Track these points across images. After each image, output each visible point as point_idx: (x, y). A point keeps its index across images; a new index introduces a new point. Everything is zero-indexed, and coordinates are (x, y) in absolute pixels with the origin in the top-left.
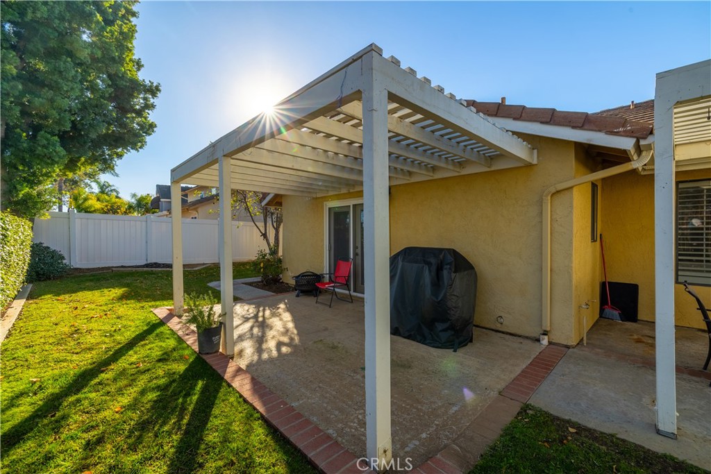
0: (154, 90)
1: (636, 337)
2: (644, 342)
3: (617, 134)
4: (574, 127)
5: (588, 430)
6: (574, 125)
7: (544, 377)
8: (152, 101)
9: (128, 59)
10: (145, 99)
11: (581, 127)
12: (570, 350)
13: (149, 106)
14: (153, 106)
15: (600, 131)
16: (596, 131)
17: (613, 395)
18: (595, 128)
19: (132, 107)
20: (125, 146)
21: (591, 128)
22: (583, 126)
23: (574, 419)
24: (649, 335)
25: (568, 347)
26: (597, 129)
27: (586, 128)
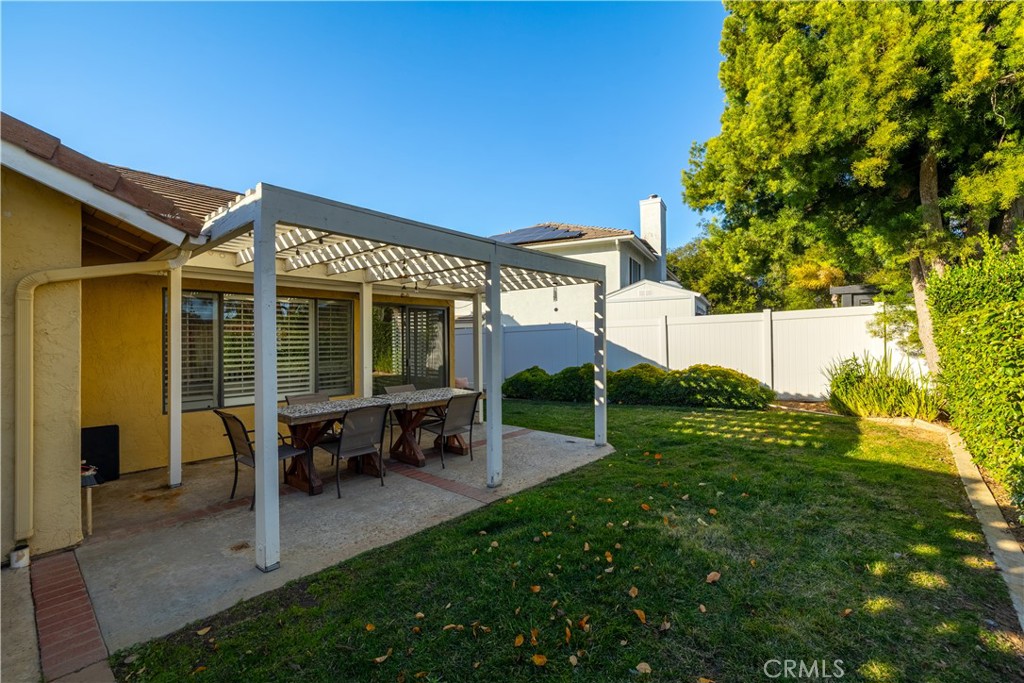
1: (139, 496)
2: (152, 498)
3: (163, 220)
4: (96, 186)
5: (216, 617)
6: (99, 182)
7: (89, 608)
11: (111, 192)
12: (78, 551)
15: (140, 207)
16: (134, 205)
17: (195, 568)
18: (133, 201)
21: (126, 198)
22: (113, 190)
23: (191, 621)
24: (150, 487)
25: (70, 549)
26: (136, 203)
27: (118, 194)
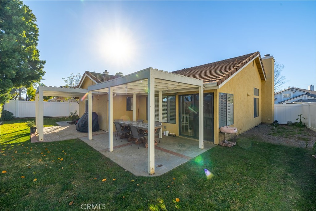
0: (44, 62)
8: (43, 66)
9: (33, 56)
10: (41, 65)
13: (42, 67)
14: (43, 67)
19: (37, 68)
20: (35, 79)
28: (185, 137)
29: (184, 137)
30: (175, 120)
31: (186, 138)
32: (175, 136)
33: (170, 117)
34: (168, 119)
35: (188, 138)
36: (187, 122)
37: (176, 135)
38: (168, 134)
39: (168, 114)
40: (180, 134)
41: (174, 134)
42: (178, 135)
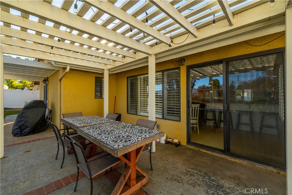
28: (201, 150)
29: (197, 149)
30: (180, 114)
31: (205, 151)
32: (178, 145)
33: (168, 108)
34: (163, 112)
35: (208, 152)
36: (195, 118)
37: (181, 144)
38: (166, 140)
39: (163, 103)
40: (189, 142)
41: (176, 141)
42: (184, 142)
